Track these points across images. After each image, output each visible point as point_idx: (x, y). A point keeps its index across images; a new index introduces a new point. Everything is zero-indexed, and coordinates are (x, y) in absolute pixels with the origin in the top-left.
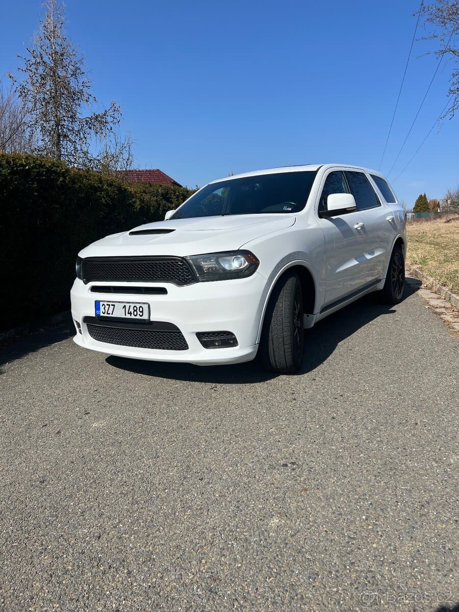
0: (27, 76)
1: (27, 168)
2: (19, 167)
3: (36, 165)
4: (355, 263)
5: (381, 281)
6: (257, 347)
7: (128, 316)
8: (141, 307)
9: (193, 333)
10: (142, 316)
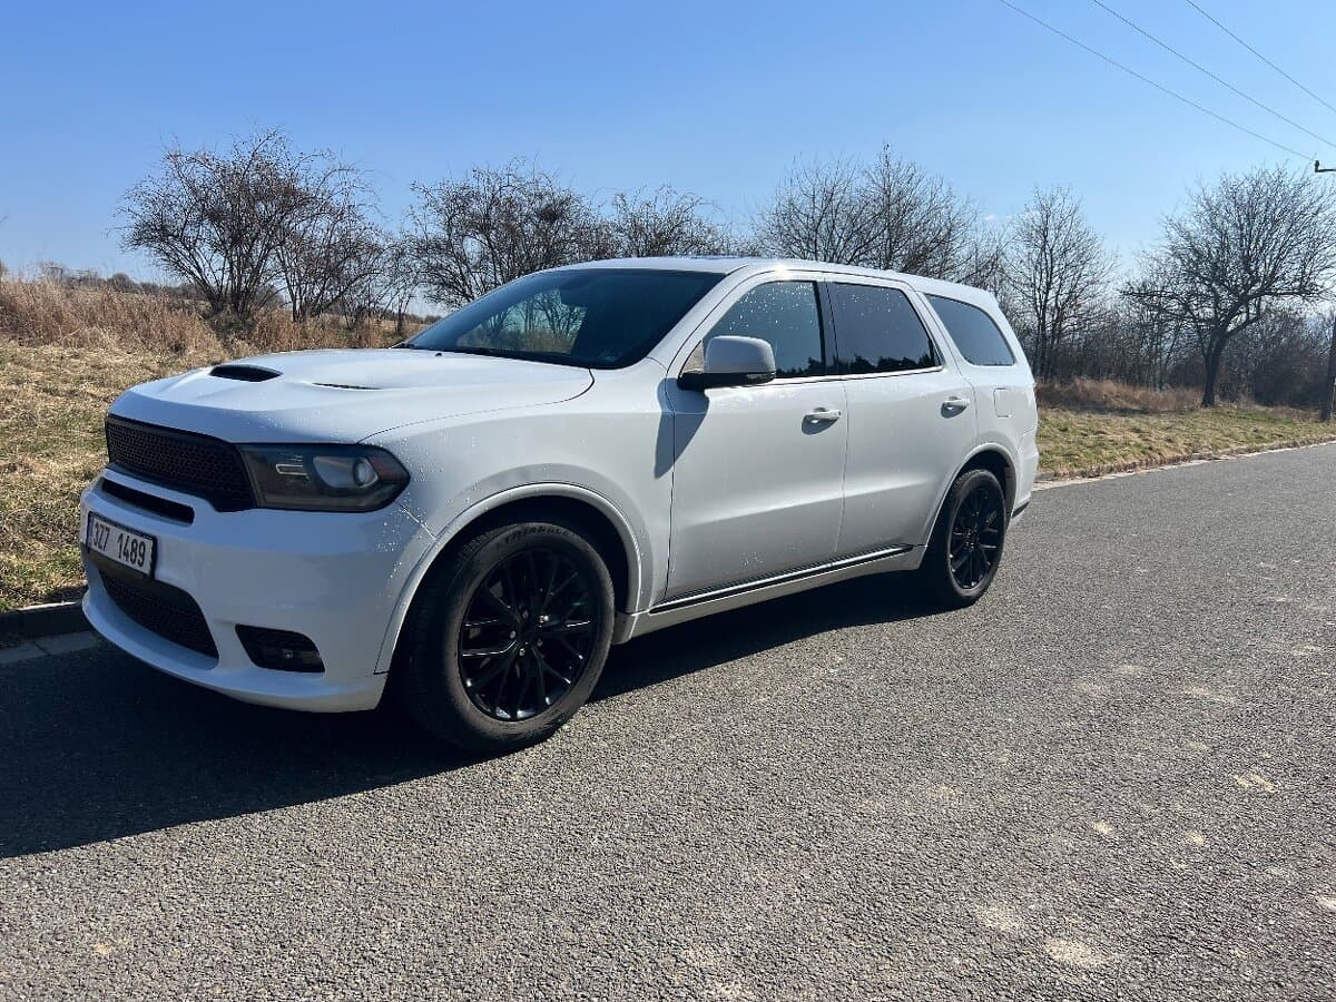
5: (909, 548)
6: (381, 681)
7: (123, 560)
8: (143, 543)
9: (229, 623)
10: (141, 565)
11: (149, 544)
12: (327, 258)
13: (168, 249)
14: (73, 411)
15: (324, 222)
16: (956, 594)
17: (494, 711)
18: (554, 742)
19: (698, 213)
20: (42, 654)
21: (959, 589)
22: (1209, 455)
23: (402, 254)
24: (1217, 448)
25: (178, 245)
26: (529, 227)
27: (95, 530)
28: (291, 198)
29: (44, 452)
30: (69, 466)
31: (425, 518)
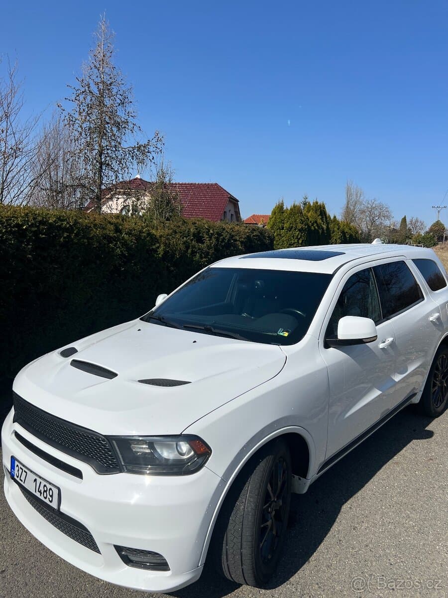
0: (75, 105)
1: (24, 227)
2: (13, 227)
3: (36, 222)
4: (376, 393)
6: (201, 569)
7: (38, 494)
8: (51, 489)
10: (51, 502)
11: (56, 491)
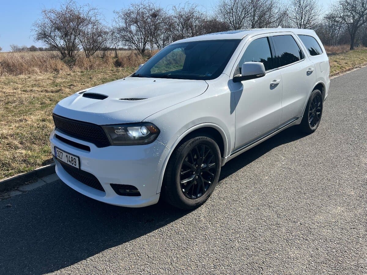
5: (298, 118)
6: (158, 196)
7: (69, 163)
8: (74, 159)
9: (108, 183)
10: (75, 165)
11: (77, 159)
12: (93, 37)
13: (47, 40)
14: (34, 97)
15: (90, 26)
16: (311, 129)
17: (191, 197)
18: (209, 201)
19: (198, 9)
20: (45, 183)
21: (311, 127)
22: (359, 66)
23: (114, 33)
24: (360, 64)
25: (50, 38)
26: (149, 20)
27: (57, 152)
28: (80, 20)
29: (29, 113)
30: (38, 117)
31: (166, 143)
